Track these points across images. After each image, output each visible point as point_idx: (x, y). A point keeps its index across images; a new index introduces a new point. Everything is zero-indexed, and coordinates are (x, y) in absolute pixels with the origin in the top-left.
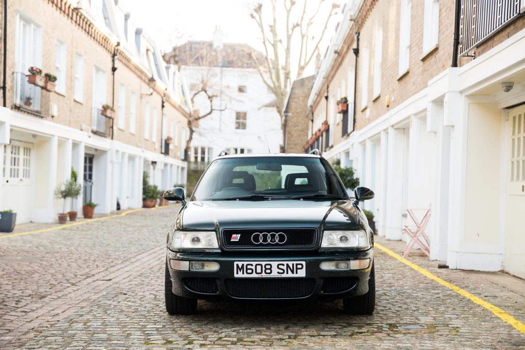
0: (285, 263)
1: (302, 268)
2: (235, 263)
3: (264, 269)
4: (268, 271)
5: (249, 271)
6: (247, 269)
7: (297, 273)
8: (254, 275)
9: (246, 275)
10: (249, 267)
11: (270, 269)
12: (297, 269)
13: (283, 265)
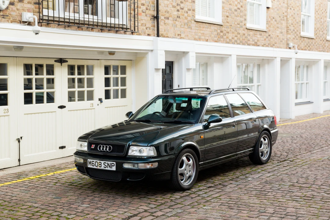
0: (107, 162)
1: (114, 166)
2: (88, 160)
3: (98, 164)
4: (100, 166)
5: (93, 165)
6: (92, 164)
7: (112, 168)
8: (95, 167)
9: (92, 167)
10: (93, 162)
11: (101, 165)
12: (112, 166)
13: (106, 163)
